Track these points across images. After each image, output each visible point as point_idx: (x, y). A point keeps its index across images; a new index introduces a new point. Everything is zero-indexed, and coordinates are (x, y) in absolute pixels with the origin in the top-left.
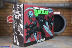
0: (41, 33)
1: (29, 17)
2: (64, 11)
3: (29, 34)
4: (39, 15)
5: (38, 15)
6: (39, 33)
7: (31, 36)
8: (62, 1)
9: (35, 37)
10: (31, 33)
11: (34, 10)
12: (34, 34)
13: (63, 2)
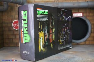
2: (87, 12)
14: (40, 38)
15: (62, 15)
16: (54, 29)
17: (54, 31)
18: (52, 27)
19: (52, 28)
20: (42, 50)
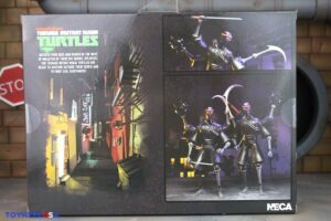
2: (311, 38)
14: (54, 138)
15: (203, 44)
16: (141, 107)
17: (137, 113)
18: (128, 98)
19: (128, 104)
20: (63, 183)
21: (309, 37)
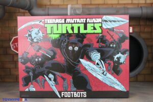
0: (71, 77)
1: (32, 40)
3: (31, 74)
4: (62, 35)
5: (60, 36)
6: (64, 77)
7: (38, 79)
8: (136, 2)
9: (52, 83)
10: (36, 73)
11: (46, 25)
12: (48, 77)
13: (138, 4)
21: (140, 25)
